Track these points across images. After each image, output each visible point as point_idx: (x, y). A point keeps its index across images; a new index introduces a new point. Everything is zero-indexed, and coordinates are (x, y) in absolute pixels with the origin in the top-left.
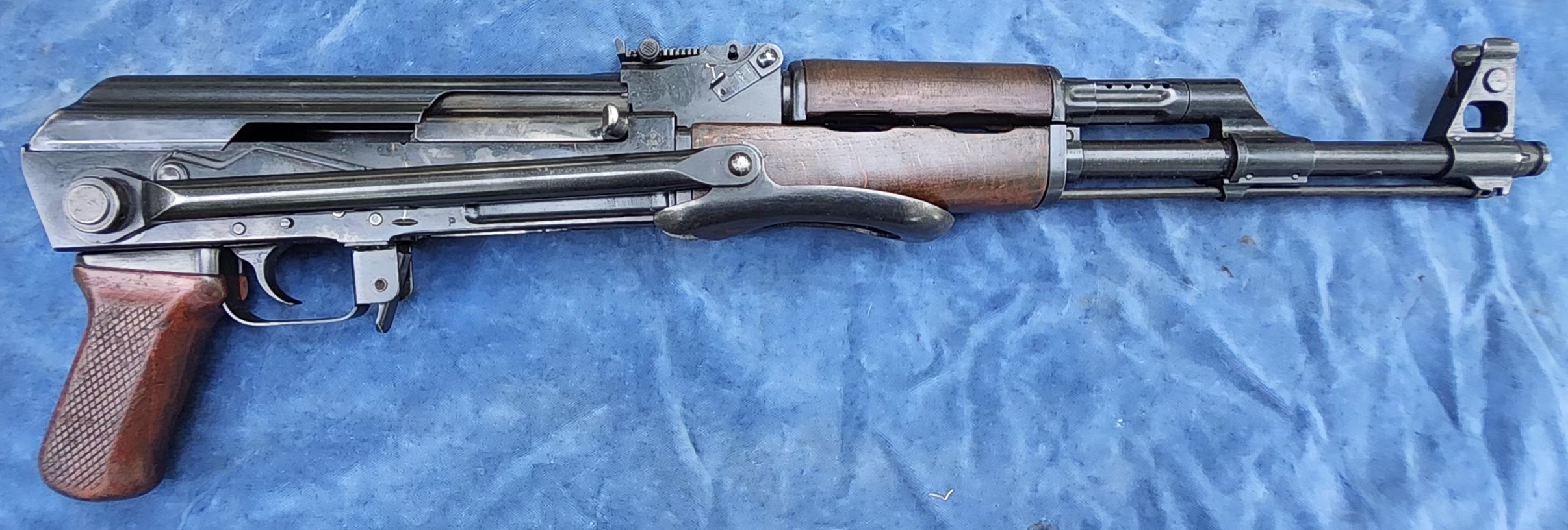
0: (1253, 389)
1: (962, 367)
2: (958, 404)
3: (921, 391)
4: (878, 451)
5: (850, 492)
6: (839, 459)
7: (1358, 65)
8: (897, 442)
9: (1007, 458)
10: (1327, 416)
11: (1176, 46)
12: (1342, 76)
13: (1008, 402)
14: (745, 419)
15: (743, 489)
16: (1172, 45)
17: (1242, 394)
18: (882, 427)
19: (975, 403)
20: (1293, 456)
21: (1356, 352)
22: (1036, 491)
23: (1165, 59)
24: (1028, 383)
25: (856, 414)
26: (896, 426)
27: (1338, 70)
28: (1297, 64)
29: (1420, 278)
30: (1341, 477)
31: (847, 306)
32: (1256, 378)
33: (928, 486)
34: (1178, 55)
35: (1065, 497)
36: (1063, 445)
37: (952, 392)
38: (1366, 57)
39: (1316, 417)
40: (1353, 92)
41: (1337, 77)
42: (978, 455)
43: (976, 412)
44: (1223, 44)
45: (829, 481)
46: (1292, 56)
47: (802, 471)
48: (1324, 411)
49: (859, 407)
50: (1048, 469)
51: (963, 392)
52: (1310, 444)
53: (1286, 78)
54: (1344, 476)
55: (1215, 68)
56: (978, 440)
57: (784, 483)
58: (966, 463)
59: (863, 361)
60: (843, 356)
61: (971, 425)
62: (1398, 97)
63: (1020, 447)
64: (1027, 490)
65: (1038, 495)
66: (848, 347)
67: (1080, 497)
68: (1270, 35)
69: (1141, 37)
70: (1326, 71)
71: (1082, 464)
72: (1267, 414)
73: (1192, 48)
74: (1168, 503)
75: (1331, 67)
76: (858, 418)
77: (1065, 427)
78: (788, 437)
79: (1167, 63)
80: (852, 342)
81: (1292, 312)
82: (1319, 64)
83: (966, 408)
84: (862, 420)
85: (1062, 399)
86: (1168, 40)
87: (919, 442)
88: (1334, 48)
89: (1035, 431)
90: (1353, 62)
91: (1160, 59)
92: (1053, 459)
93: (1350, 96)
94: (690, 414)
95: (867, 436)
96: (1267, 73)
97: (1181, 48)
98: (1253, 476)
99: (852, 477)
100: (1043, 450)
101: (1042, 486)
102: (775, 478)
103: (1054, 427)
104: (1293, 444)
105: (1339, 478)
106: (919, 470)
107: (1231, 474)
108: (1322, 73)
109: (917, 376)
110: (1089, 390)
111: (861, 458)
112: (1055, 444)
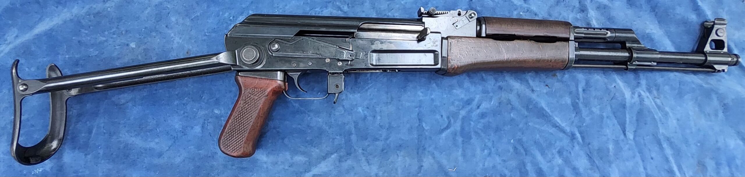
0: (557, 127)
1: (457, 126)
2: (457, 138)
3: (444, 135)
4: (430, 157)
5: (422, 171)
6: (417, 161)
7: (595, 11)
8: (437, 154)
9: (474, 156)
10: (582, 135)
11: (527, 7)
12: (589, 16)
13: (473, 136)
14: (385, 151)
15: (386, 174)
16: (526, 7)
17: (554, 129)
18: (431, 149)
19: (463, 138)
20: (570, 149)
21: (591, 112)
22: (484, 166)
23: (524, 12)
24: (480, 129)
25: (422, 145)
26: (436, 148)
27: (587, 14)
28: (572, 12)
29: (615, 87)
30: (588, 155)
31: (416, 107)
32: (558, 123)
33: (448, 167)
34: (528, 10)
35: (494, 167)
36: (493, 150)
37: (455, 134)
38: (598, 8)
39: (578, 135)
40: (592, 22)
41: (587, 16)
42: (464, 155)
43: (463, 141)
44: (545, 5)
45: (414, 168)
46: (570, 9)
47: (405, 166)
48: (581, 133)
49: (423, 143)
50: (488, 158)
51: (458, 134)
52: (576, 144)
53: (568, 17)
54: (589, 154)
55: (542, 14)
56: (464, 150)
57: (400, 171)
58: (460, 158)
59: (424, 126)
60: (417, 125)
61: (461, 145)
62: (609, 22)
63: (478, 151)
64: (481, 165)
65: (485, 167)
66: (418, 121)
67: (499, 167)
68: (562, 1)
69: (515, 5)
70: (583, 14)
71: (499, 156)
72: (561, 135)
73: (534, 8)
74: (529, 167)
75: (585, 12)
76: (423, 147)
77: (493, 144)
78: (399, 155)
79: (525, 13)
80: (419, 120)
81: (570, 100)
82: (581, 11)
83: (460, 139)
84: (424, 147)
85: (492, 134)
86: (525, 5)
87: (444, 153)
88: (586, 5)
89: (483, 146)
90: (593, 10)
91: (522, 12)
92: (490, 154)
93: (591, 23)
94: (365, 152)
95: (426, 153)
96: (561, 15)
97: (530, 8)
98: (557, 156)
99: (422, 166)
100: (486, 152)
101: (486, 164)
102: (396, 169)
103: (490, 144)
104: (570, 144)
105: (587, 155)
106: (444, 162)
107: (550, 156)
108: (582, 14)
109: (443, 129)
110: (501, 130)
111: (425, 160)
112: (490, 149)
